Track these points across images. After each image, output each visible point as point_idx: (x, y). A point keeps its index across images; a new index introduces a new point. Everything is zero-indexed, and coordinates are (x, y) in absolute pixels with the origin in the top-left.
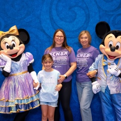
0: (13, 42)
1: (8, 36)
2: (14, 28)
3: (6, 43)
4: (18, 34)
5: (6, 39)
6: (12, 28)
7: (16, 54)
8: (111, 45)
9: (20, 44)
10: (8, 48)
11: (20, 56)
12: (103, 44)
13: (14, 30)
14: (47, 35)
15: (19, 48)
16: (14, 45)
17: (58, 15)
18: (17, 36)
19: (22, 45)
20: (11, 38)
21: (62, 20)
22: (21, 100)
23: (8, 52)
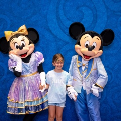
0: (22, 42)
1: (17, 36)
2: (23, 27)
3: (15, 43)
4: (27, 34)
5: (15, 39)
6: (21, 28)
7: (26, 54)
8: (87, 45)
9: (30, 43)
10: (17, 49)
11: (30, 56)
12: (79, 44)
13: (23, 29)
14: (53, 34)
15: (29, 48)
16: (23, 45)
17: (65, 15)
18: (27, 36)
19: (32, 45)
20: (20, 38)
21: (69, 20)
22: (31, 102)
23: (17, 52)
